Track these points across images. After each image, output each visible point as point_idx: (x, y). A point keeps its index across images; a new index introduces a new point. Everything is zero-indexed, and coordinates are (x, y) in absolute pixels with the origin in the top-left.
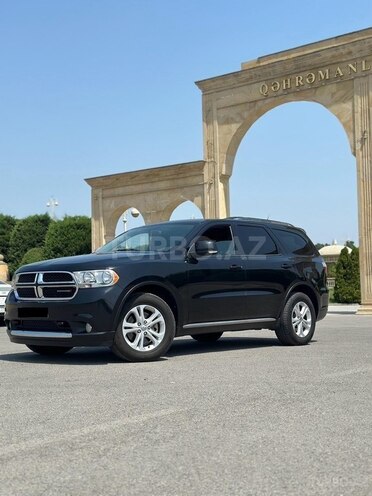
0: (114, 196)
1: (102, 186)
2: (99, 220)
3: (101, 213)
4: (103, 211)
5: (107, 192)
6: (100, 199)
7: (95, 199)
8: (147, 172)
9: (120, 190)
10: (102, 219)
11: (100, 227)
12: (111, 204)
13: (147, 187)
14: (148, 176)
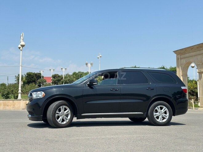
0: (185, 58)
1: (180, 53)
2: (179, 67)
3: (180, 65)
4: (181, 64)
5: (182, 56)
6: (180, 59)
7: (178, 59)
8: (197, 46)
9: (187, 55)
10: (180, 67)
11: (180, 70)
12: (184, 61)
13: (198, 53)
14: (198, 47)
